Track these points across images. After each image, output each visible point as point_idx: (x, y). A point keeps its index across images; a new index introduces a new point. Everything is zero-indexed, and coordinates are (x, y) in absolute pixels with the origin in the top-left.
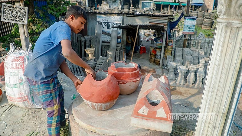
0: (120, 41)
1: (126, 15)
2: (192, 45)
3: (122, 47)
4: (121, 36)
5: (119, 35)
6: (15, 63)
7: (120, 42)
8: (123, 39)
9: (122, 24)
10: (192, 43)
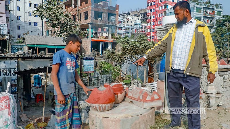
0: (16, 89)
1: (20, 59)
2: (93, 83)
3: (17, 96)
4: (16, 83)
5: (14, 83)
7: (15, 91)
8: (19, 87)
9: (16, 70)
10: (93, 81)
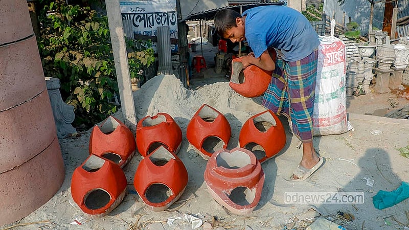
0: (176, 47)
3: (180, 59)
4: (177, 38)
5: (173, 36)
6: (331, 54)
7: (176, 50)
8: (181, 44)
